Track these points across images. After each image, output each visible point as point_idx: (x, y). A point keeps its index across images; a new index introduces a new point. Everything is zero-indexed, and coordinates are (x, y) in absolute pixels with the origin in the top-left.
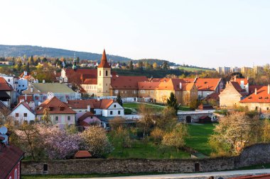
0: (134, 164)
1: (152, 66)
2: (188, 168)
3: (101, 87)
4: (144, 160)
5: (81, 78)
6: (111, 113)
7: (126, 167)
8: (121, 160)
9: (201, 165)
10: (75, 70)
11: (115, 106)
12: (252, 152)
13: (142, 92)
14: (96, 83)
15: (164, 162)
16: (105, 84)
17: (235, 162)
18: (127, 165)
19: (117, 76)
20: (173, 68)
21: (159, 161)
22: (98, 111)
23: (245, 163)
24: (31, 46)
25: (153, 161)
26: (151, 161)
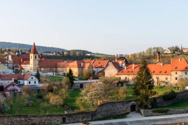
0: (18, 119)
1: (75, 54)
2: (58, 121)
3: (32, 66)
4: (26, 116)
5: (22, 61)
6: (30, 83)
7: (12, 122)
8: (9, 117)
9: (67, 118)
10: (18, 55)
11: (32, 78)
12: (104, 108)
13: (59, 69)
14: (29, 64)
15: (40, 117)
16: (34, 64)
17: (92, 116)
18: (13, 120)
19: (43, 59)
20: (89, 55)
21: (36, 116)
22: (21, 82)
23: (99, 116)
24: (5, 43)
25: (33, 117)
26: (30, 116)
